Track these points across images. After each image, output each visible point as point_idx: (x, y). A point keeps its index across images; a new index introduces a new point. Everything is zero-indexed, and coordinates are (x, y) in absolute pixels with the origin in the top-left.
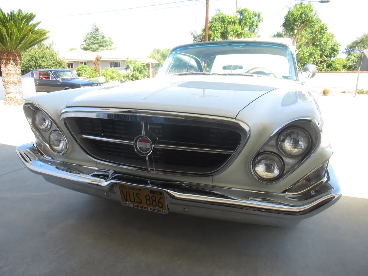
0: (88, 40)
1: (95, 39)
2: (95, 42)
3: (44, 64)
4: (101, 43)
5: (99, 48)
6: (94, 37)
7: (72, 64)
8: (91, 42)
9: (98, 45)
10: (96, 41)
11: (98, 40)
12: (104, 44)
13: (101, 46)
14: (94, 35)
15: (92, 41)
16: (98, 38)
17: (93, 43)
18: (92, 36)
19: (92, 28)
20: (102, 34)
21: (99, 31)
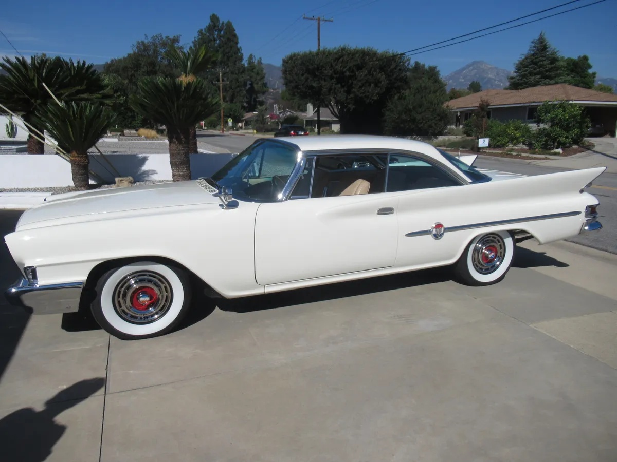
0: (523, 68)
1: (536, 67)
2: (535, 71)
4: (547, 71)
5: (541, 81)
6: (535, 63)
8: (527, 72)
9: (539, 76)
10: (538, 70)
11: (541, 66)
12: (553, 74)
13: (545, 77)
14: (536, 58)
15: (529, 70)
16: (542, 63)
17: (531, 73)
18: (532, 61)
19: (534, 47)
20: (553, 53)
21: (548, 49)
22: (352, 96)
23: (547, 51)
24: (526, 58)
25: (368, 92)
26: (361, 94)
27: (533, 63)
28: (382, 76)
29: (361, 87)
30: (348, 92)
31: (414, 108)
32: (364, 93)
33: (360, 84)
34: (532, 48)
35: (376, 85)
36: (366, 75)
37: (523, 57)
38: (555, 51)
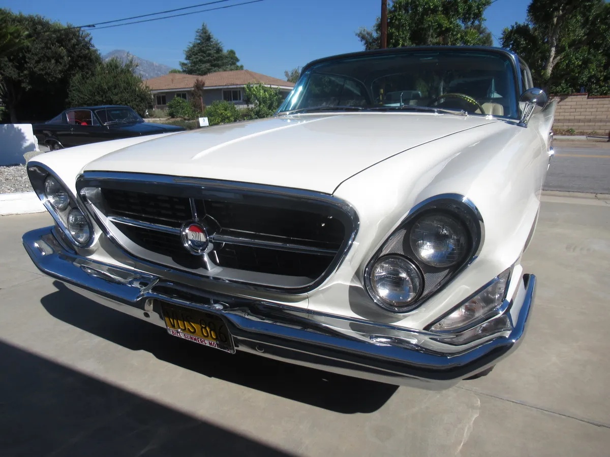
0: (193, 56)
1: (205, 55)
2: (205, 59)
3: (116, 98)
4: (214, 60)
5: (212, 69)
6: (204, 52)
7: (164, 98)
8: (198, 60)
9: (209, 64)
10: (207, 58)
11: (209, 55)
12: (220, 62)
13: (215, 66)
14: (203, 47)
15: (199, 58)
16: (209, 52)
17: (201, 61)
18: (200, 49)
19: (200, 36)
20: (217, 44)
21: (212, 40)
22: (25, 72)
23: (212, 42)
24: (194, 46)
25: (49, 68)
26: (39, 70)
27: (201, 51)
28: (63, 51)
29: (38, 62)
30: (20, 68)
31: (109, 89)
32: (42, 70)
33: (36, 58)
34: (198, 37)
35: (57, 61)
36: (43, 48)
37: (191, 45)
38: (219, 42)
